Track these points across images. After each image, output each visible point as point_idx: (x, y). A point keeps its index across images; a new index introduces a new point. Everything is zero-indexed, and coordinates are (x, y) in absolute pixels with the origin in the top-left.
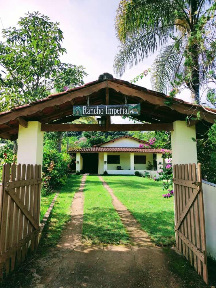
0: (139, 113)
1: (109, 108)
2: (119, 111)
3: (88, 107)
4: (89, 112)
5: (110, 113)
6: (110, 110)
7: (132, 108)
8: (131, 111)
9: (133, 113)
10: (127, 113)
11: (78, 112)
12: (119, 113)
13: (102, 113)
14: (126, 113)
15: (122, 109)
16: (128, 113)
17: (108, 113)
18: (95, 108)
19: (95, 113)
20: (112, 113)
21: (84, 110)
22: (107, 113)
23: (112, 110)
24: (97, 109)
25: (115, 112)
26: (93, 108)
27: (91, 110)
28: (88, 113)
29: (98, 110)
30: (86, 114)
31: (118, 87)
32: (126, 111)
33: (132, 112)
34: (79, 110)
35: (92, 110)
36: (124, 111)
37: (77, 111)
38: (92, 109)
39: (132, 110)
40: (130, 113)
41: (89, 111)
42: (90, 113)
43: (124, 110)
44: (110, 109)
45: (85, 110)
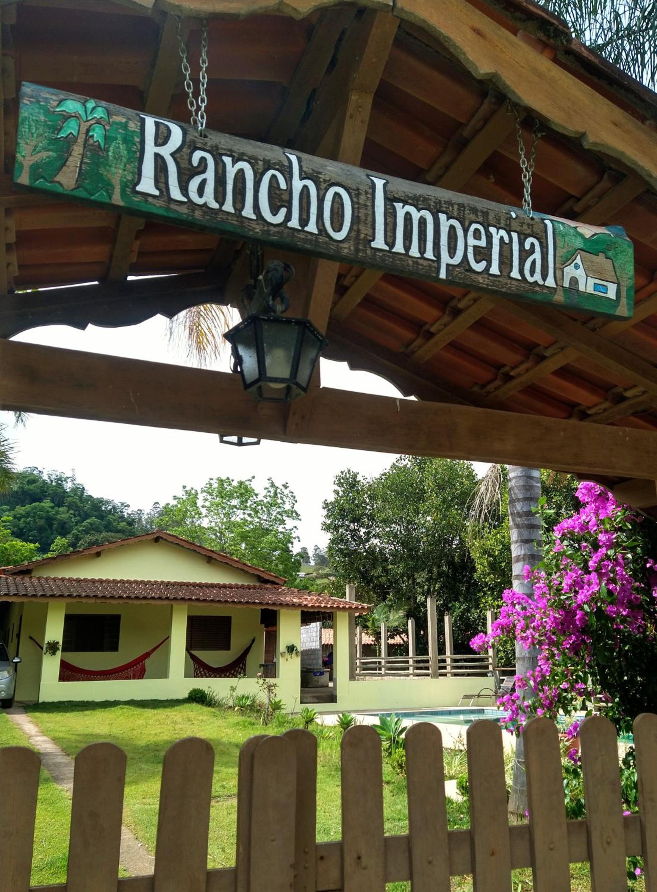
0: (624, 301)
1: (405, 203)
2: (483, 243)
3: (193, 135)
4: (210, 188)
5: (407, 247)
6: (408, 217)
7: (578, 243)
8: (569, 271)
9: (582, 288)
10: (544, 276)
11: (77, 150)
12: (484, 264)
13: (338, 228)
14: (538, 277)
15: (502, 233)
16: (550, 282)
17: (390, 241)
18: (269, 165)
19: (275, 211)
20: (422, 249)
21: (150, 149)
22: (379, 243)
23: (422, 222)
24: (289, 180)
25: (452, 251)
26: (252, 161)
27: (231, 172)
28: (201, 191)
29: (305, 192)
30: (176, 194)
31: (477, 32)
32: (537, 256)
33: (580, 274)
34: (98, 134)
35: (240, 176)
36: (524, 254)
37: (71, 140)
38: (243, 165)
39: (578, 260)
40: (566, 284)
41: (210, 175)
42: (220, 196)
43: (521, 244)
44: (410, 209)
45: (166, 151)
